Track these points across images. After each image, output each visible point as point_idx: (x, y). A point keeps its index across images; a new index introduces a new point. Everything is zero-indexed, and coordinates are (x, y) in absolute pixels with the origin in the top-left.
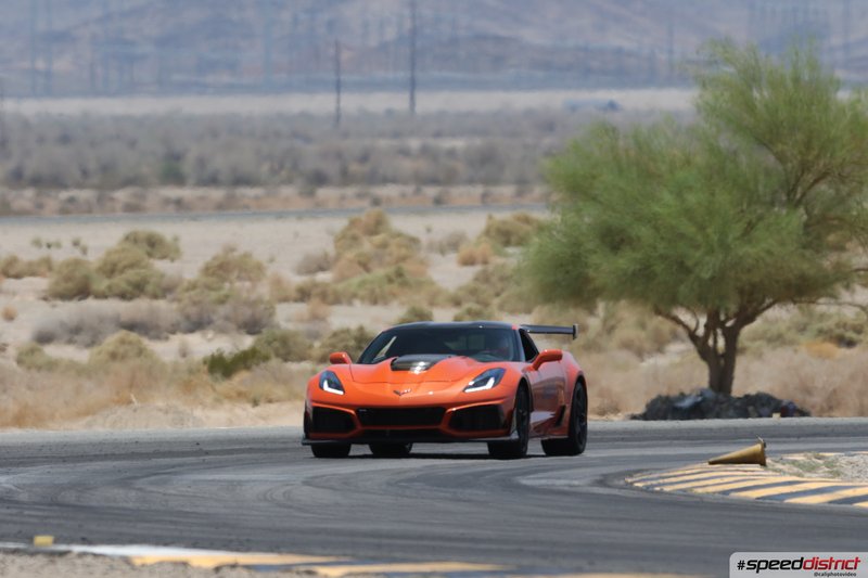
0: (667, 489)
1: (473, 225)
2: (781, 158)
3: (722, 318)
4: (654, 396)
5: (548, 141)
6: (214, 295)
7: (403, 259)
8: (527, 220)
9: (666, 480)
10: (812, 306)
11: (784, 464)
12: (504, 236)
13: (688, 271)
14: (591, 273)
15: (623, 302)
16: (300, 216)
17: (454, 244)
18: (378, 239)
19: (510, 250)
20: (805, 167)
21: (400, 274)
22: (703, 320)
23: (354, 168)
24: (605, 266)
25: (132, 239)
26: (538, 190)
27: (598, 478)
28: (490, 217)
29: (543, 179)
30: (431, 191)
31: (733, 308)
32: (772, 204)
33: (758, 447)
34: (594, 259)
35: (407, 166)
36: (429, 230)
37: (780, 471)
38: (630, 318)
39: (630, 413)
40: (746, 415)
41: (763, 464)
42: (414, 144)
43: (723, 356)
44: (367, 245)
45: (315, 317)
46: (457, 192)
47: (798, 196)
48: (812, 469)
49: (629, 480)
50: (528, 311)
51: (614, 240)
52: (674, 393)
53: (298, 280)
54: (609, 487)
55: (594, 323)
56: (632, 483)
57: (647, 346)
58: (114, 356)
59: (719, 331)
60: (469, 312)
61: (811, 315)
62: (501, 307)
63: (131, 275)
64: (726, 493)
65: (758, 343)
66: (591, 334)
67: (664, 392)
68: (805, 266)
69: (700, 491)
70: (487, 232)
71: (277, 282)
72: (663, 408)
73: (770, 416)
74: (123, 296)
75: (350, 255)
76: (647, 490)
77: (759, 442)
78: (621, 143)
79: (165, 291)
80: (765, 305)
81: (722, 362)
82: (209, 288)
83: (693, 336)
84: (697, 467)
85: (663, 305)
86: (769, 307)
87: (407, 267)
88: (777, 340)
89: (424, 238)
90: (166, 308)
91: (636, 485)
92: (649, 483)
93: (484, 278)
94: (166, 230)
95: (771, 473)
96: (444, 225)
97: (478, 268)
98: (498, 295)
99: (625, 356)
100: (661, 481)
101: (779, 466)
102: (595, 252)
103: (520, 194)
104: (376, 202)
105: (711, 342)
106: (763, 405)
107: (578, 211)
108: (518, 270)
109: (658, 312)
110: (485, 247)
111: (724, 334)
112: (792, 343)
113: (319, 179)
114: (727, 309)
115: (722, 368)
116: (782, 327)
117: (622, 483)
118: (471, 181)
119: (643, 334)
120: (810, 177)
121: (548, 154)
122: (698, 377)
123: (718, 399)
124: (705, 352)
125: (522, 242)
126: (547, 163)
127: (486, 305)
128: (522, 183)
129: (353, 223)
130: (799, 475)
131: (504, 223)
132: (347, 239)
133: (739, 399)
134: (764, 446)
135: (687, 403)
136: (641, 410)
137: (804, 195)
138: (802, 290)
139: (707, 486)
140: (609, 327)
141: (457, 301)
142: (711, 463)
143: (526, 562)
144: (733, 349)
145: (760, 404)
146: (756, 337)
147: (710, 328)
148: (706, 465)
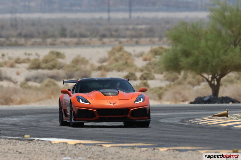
0: (200, 123)
1: (147, 50)
2: (233, 32)
3: (216, 75)
4: (197, 97)
5: (168, 26)
6: (75, 69)
7: (128, 59)
8: (162, 48)
9: (200, 121)
11: (233, 116)
12: (156, 53)
13: (208, 63)
14: (181, 63)
15: (189, 71)
16: (99, 46)
17: (141, 55)
18: (121, 53)
19: (157, 57)
20: (240, 34)
21: (126, 63)
22: (211, 76)
23: (114, 33)
24: (184, 61)
25: (52, 53)
26: (165, 39)
27: (181, 120)
28: (152, 47)
29: (166, 36)
30: (135, 39)
31: (219, 72)
33: (226, 112)
34: (181, 59)
35: (128, 33)
36: (134, 51)
37: (232, 118)
38: (191, 76)
39: (190, 102)
40: (222, 102)
41: (227, 116)
42: (131, 27)
43: (216, 86)
44: (117, 55)
45: (102, 75)
46: (143, 40)
47: (237, 42)
49: (190, 121)
50: (162, 73)
51: (187, 54)
52: (202, 96)
53: (98, 65)
54: (184, 122)
55: (180, 77)
56: (190, 122)
57: (195, 83)
58: (47, 86)
60: (146, 74)
61: (240, 75)
62: (155, 72)
63: (52, 63)
64: (217, 124)
65: (225, 83)
66: (179, 80)
67: (200, 96)
69: (210, 124)
70: (151, 51)
71: (92, 65)
72: (199, 100)
73: (229, 103)
74: (50, 69)
75: (112, 58)
76: (195, 123)
77: (226, 110)
78: (188, 27)
79: (61, 67)
82: (74, 67)
83: (207, 80)
84: (209, 117)
85: (200, 72)
86: (229, 72)
87: (129, 61)
88: (231, 82)
89: (133, 53)
90: (61, 72)
91: (192, 122)
92: (195, 122)
93: (150, 64)
94: (62, 51)
95: (229, 119)
96: (138, 49)
97: (147, 62)
98: (153, 68)
99: (188, 86)
100: (199, 121)
102: (181, 57)
103: (160, 40)
104: (120, 43)
105: (213, 82)
107: (176, 46)
108: (159, 62)
109: (199, 74)
110: (150, 56)
111: (216, 80)
112: (236, 83)
113: (104, 36)
114: (217, 73)
115: (215, 89)
116: (233, 78)
118: (146, 37)
119: (194, 80)
121: (168, 29)
122: (209, 92)
123: (214, 98)
124: (211, 85)
125: (160, 54)
127: (150, 71)
128: (161, 37)
129: (114, 49)
130: (237, 120)
131: (156, 49)
132: (112, 53)
133: (220, 98)
134: (228, 111)
135: (206, 99)
136: (193, 100)
138: (238, 68)
139: (211, 122)
140: (185, 78)
141: (142, 71)
142: (213, 116)
143: (161, 143)
144: (219, 84)
145: (226, 100)
146: (225, 81)
147: (213, 78)
148: (211, 116)
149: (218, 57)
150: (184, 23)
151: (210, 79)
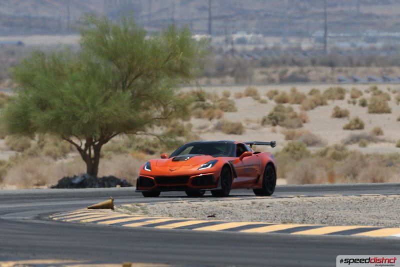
0: (68, 220)
2: (119, 66)
3: (94, 141)
4: (61, 178)
5: (12, 59)
8: (3, 96)
9: (68, 217)
10: (135, 135)
11: (122, 208)
13: (77, 119)
14: (32, 120)
15: (47, 134)
20: (131, 70)
22: (84, 142)
24: (39, 117)
26: (7, 81)
27: (36, 216)
29: (10, 76)
31: (98, 136)
32: (116, 88)
33: (110, 201)
34: (33, 114)
37: (120, 212)
38: (50, 141)
39: (50, 185)
40: (104, 186)
41: (113, 209)
43: (93, 159)
47: (128, 84)
48: (135, 211)
49: (51, 217)
50: (3, 138)
51: (43, 105)
52: (71, 176)
54: (42, 220)
55: (34, 143)
56: (52, 218)
57: (59, 154)
59: (92, 147)
61: (134, 139)
64: (95, 222)
65: (109, 153)
66: (32, 148)
67: (66, 175)
68: (132, 116)
69: (84, 221)
72: (66, 183)
73: (115, 186)
76: (59, 221)
77: (111, 198)
78: (46, 61)
80: (112, 135)
81: (93, 162)
83: (79, 149)
84: (82, 210)
85: (66, 134)
86: (114, 136)
88: (118, 151)
91: (54, 219)
92: (60, 218)
95: (116, 213)
99: (47, 159)
100: (65, 217)
101: (119, 209)
102: (34, 111)
105: (88, 152)
106: (112, 181)
107: (26, 92)
109: (64, 138)
111: (94, 149)
112: (125, 152)
114: (95, 137)
115: (93, 164)
116: (121, 145)
117: (47, 218)
119: (57, 149)
120: (133, 76)
121: (12, 65)
122: (82, 168)
123: (91, 179)
124: (85, 157)
126: (12, 70)
130: (129, 214)
133: (101, 179)
134: (113, 200)
135: (77, 181)
136: (56, 183)
137: (130, 84)
138: (130, 127)
139: (87, 219)
140: (41, 145)
142: (89, 208)
144: (98, 155)
145: (110, 181)
146: (108, 150)
147: (87, 146)
148: (86, 209)
149: (94, 108)
150: (39, 54)
151: (83, 147)
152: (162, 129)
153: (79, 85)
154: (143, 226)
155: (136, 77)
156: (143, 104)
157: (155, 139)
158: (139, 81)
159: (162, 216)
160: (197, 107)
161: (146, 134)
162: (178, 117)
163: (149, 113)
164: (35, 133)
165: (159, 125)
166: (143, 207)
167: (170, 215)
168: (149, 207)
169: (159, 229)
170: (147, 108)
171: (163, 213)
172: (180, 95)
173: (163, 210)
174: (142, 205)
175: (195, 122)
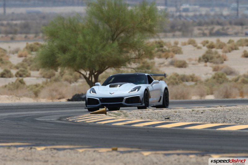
0: (78, 121)
1: (22, 46)
2: (110, 26)
3: (94, 72)
4: (75, 94)
5: (44, 21)
7: (2, 56)
8: (38, 44)
9: (78, 119)
10: (119, 68)
11: (112, 114)
12: (31, 49)
13: (86, 59)
14: (58, 59)
15: (66, 68)
17: (16, 51)
19: (33, 53)
20: (117, 29)
21: (1, 60)
22: (88, 73)
24: (61, 57)
26: (41, 35)
27: (59, 118)
28: (27, 44)
29: (42, 32)
30: (10, 36)
31: (97, 68)
32: (108, 39)
33: (104, 109)
34: (58, 55)
35: (3, 29)
36: (9, 47)
37: (111, 116)
38: (67, 72)
39: (67, 99)
41: (106, 114)
42: (5, 22)
43: (94, 83)
46: (18, 36)
47: (115, 37)
48: (120, 115)
49: (68, 119)
50: (38, 70)
51: (64, 50)
52: (80, 93)
54: (62, 121)
55: (57, 73)
56: (68, 120)
57: (73, 80)
59: (93, 76)
60: (21, 71)
61: (119, 71)
62: (31, 69)
64: (95, 122)
66: (56, 76)
67: (77, 93)
68: (119, 57)
69: (88, 122)
70: (26, 48)
72: (77, 98)
76: (73, 121)
78: (65, 22)
80: (106, 68)
81: (93, 85)
83: (85, 77)
84: (87, 115)
87: (3, 58)
89: (8, 50)
91: (70, 120)
92: (73, 120)
93: (25, 61)
95: (108, 116)
96: (14, 46)
97: (23, 58)
98: (29, 65)
99: (66, 83)
100: (76, 119)
101: (110, 114)
102: (58, 53)
103: (36, 37)
105: (90, 79)
107: (53, 41)
108: (35, 59)
109: (76, 71)
110: (26, 52)
114: (95, 69)
117: (65, 119)
118: (21, 33)
119: (71, 77)
120: (119, 32)
121: (44, 25)
124: (89, 82)
125: (36, 50)
126: (44, 28)
127: (26, 68)
128: (37, 33)
130: (116, 117)
131: (31, 45)
134: (106, 108)
135: (84, 96)
136: (70, 98)
137: (117, 37)
138: (117, 64)
139: (90, 120)
140: (62, 74)
141: (17, 68)
142: (91, 114)
143: (38, 142)
144: (97, 81)
146: (103, 78)
147: (90, 75)
149: (96, 52)
150: (60, 18)
152: (136, 65)
153: (88, 38)
154: (125, 125)
155: (120, 33)
156: (125, 49)
157: (132, 71)
158: (122, 35)
159: (137, 119)
160: (158, 51)
161: (126, 68)
162: (147, 57)
163: (129, 54)
164: (58, 67)
165: (135, 62)
166: (124, 113)
167: (141, 118)
168: (128, 112)
169: (134, 127)
170: (127, 52)
171: (137, 116)
172: (148, 43)
173: (137, 114)
174: (124, 112)
175: (157, 60)
